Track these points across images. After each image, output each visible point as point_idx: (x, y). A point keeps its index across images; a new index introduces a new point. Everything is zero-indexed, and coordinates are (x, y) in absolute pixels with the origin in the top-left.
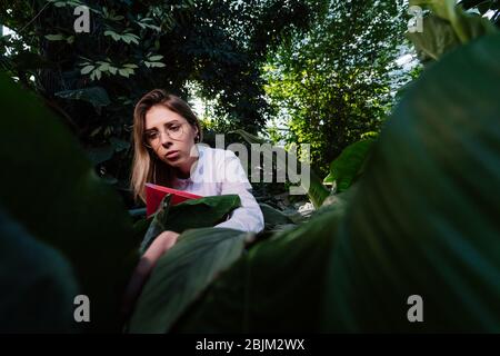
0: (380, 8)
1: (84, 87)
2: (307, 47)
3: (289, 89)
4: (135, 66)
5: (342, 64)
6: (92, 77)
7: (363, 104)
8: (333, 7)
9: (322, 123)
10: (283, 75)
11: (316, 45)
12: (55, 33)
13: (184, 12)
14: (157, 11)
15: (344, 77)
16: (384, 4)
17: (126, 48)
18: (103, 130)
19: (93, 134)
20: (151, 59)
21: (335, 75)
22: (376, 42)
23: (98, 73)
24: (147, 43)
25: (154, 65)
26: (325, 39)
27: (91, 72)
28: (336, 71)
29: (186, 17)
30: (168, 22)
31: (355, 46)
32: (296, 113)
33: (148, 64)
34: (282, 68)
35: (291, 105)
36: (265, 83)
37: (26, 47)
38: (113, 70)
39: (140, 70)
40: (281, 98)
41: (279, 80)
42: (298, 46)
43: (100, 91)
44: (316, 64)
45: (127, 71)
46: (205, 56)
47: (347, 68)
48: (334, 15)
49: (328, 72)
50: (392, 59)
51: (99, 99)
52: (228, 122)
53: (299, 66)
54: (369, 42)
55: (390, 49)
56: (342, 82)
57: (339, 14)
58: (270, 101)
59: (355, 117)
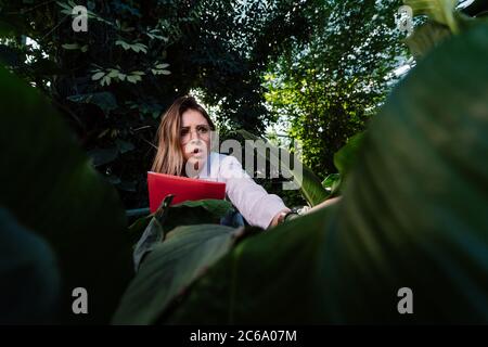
0: (378, 22)
1: (94, 92)
2: (307, 58)
3: (289, 98)
4: (142, 73)
5: (341, 74)
6: (102, 83)
7: (363, 112)
8: (332, 20)
9: (321, 130)
10: (283, 84)
11: (316, 56)
12: (71, 43)
13: (190, 24)
14: (165, 24)
15: (343, 86)
16: (382, 18)
17: (135, 57)
18: (110, 132)
19: (100, 136)
20: (158, 67)
21: (334, 84)
22: (374, 54)
23: (108, 80)
24: (154, 53)
25: (160, 72)
26: (324, 50)
27: (102, 78)
28: (335, 80)
29: (192, 29)
30: (175, 34)
31: (353, 57)
32: (296, 120)
33: (154, 72)
34: (283, 77)
35: (290, 113)
36: (266, 90)
37: (46, 56)
38: (122, 77)
39: (147, 77)
40: (281, 106)
41: (280, 88)
42: (298, 57)
43: (109, 96)
44: (316, 73)
45: (135, 78)
46: (209, 65)
47: (346, 77)
48: (333, 28)
49: (327, 81)
50: (390, 69)
51: (108, 103)
52: (229, 128)
53: (298, 75)
54: (367, 53)
55: (388, 60)
56: (340, 91)
57: (338, 27)
58: (270, 108)
59: (354, 124)
